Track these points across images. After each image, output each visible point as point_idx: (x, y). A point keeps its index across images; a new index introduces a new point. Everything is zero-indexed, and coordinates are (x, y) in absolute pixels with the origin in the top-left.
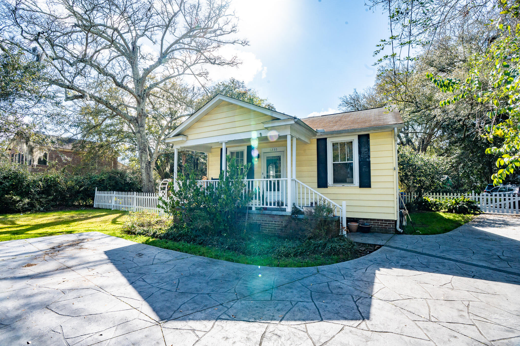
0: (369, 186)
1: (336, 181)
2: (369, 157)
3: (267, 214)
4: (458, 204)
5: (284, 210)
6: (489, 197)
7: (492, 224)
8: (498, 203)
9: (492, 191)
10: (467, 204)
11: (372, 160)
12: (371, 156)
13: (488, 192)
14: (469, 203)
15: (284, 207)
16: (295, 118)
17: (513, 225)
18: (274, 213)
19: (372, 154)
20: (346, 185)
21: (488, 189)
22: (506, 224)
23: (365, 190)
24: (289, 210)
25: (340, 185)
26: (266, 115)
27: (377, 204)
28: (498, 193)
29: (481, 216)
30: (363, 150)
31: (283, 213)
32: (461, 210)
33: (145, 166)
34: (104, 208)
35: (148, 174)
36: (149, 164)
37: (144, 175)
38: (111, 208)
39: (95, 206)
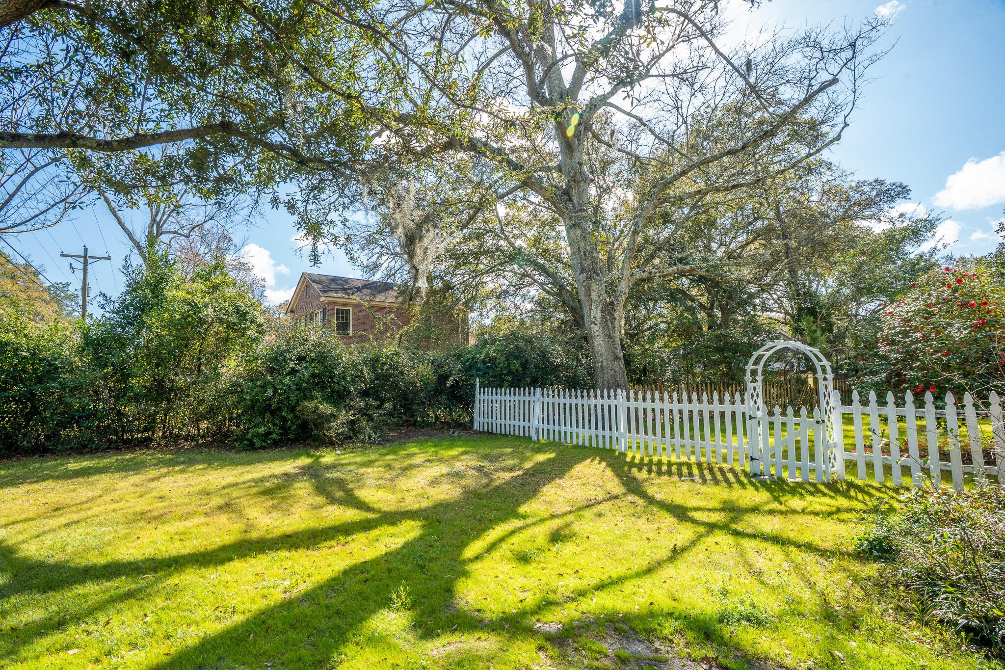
33: (599, 315)
34: (506, 435)
35: (610, 337)
36: (609, 308)
37: (599, 343)
38: (527, 435)
39: (476, 427)
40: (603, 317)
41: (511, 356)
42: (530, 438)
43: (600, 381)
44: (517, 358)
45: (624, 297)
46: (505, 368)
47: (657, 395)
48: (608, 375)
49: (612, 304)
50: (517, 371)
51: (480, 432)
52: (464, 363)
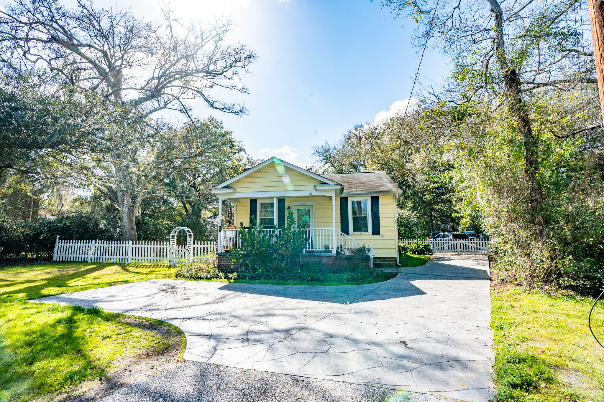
0: (379, 234)
1: (355, 230)
2: (379, 213)
3: (317, 256)
4: (419, 247)
5: (331, 252)
6: (435, 242)
7: (443, 259)
8: (440, 247)
9: (436, 238)
10: (425, 248)
11: (381, 215)
12: (380, 212)
13: (434, 238)
14: (426, 246)
15: (330, 250)
16: (341, 185)
17: (453, 259)
18: (323, 254)
19: (381, 211)
20: (363, 233)
21: (433, 236)
22: (450, 259)
23: (376, 237)
24: (334, 252)
25: (358, 233)
26: (315, 179)
27: (385, 246)
28: (439, 239)
29: (433, 255)
30: (375, 207)
31: (330, 254)
32: (422, 252)
33: (127, 210)
34: (73, 262)
35: (131, 220)
36: (131, 209)
37: (126, 222)
38: (86, 260)
39: (54, 259)
40: (128, 211)
41: (78, 225)
42: (87, 262)
43: (124, 237)
44: (83, 226)
45: (139, 204)
46: (75, 231)
47: (153, 242)
48: (128, 235)
49: (133, 206)
50: (82, 232)
51: (57, 261)
52: (50, 228)
